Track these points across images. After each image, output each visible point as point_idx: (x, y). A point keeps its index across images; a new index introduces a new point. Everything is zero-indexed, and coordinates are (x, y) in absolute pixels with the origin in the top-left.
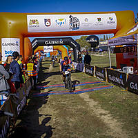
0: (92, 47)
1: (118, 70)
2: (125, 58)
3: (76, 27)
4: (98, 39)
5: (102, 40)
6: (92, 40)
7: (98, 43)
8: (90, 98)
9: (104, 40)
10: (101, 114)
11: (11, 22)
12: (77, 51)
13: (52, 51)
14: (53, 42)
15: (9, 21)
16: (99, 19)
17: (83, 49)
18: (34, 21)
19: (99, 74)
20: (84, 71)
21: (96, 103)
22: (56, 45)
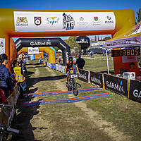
0: (82, 48)
1: (117, 76)
2: (123, 62)
3: (69, 27)
4: (89, 40)
5: (93, 42)
6: (83, 41)
7: (89, 45)
8: (88, 107)
9: (96, 41)
10: (104, 126)
12: (67, 53)
13: (38, 52)
14: (39, 43)
16: (96, 18)
17: (72, 51)
18: (22, 19)
19: (95, 80)
21: (96, 113)
22: (43, 46)
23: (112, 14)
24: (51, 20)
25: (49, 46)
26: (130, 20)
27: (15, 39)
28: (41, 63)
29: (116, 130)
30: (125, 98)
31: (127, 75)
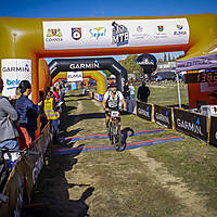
0: (145, 73)
1: (193, 111)
2: (202, 91)
4: (155, 60)
5: (161, 62)
6: (146, 62)
7: (155, 66)
8: (149, 156)
9: (165, 62)
10: (169, 183)
11: (17, 34)
12: (123, 80)
14: (82, 65)
15: (13, 32)
16: (161, 28)
17: (130, 76)
19: (161, 117)
20: (135, 112)
21: (159, 165)
22: (88, 69)
23: (184, 22)
24: (95, 32)
25: (97, 69)
26: (211, 30)
27: (48, 60)
28: (86, 94)
29: (186, 189)
30: (204, 143)
31: (206, 109)
